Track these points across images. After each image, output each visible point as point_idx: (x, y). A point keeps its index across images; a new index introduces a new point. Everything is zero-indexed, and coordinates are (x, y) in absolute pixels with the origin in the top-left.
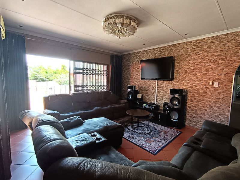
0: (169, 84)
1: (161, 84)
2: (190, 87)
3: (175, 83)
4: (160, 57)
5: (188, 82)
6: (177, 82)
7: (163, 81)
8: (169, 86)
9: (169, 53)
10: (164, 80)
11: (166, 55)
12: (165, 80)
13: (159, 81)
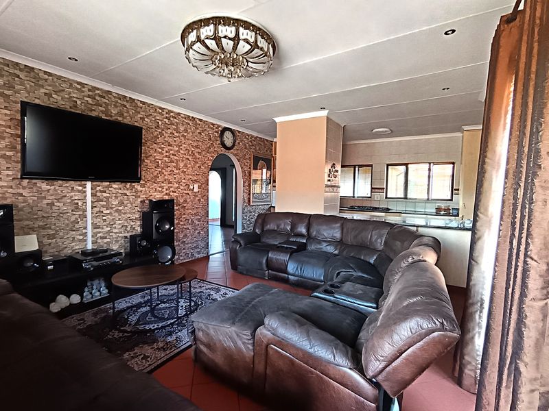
0: (125, 192)
1: (101, 192)
2: (166, 194)
3: (139, 188)
4: (94, 114)
5: (162, 184)
6: (142, 186)
7: (108, 183)
8: (126, 195)
9: (121, 114)
10: (110, 182)
11: (111, 116)
12: (115, 182)
13: (94, 183)
